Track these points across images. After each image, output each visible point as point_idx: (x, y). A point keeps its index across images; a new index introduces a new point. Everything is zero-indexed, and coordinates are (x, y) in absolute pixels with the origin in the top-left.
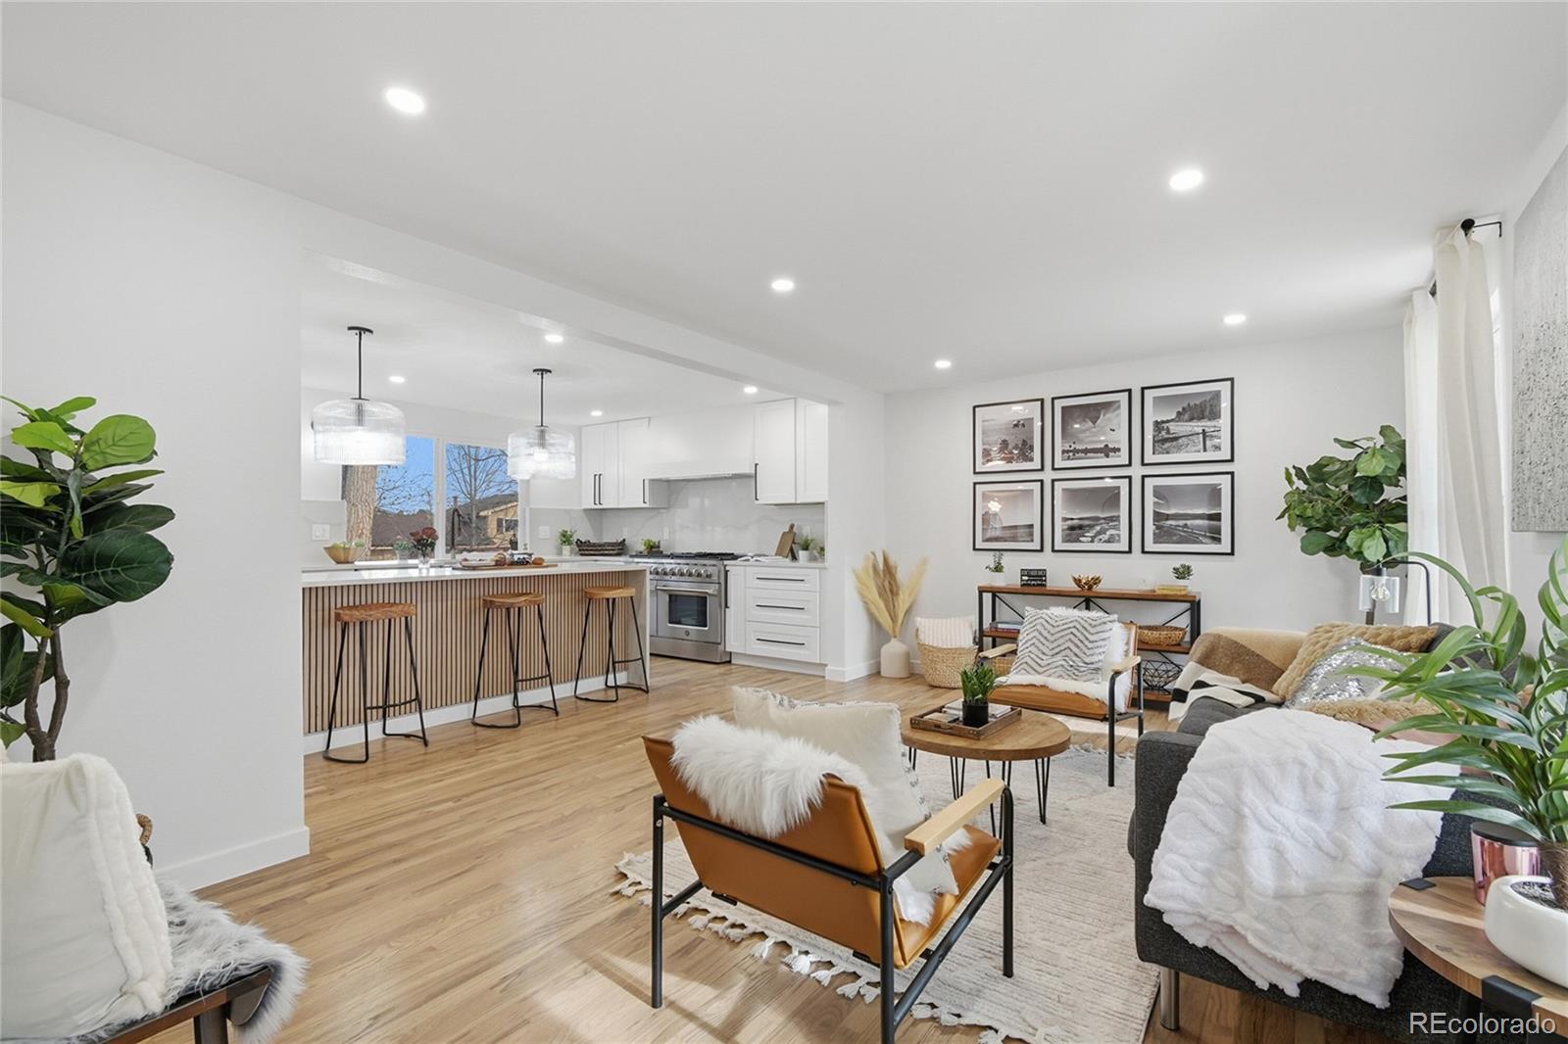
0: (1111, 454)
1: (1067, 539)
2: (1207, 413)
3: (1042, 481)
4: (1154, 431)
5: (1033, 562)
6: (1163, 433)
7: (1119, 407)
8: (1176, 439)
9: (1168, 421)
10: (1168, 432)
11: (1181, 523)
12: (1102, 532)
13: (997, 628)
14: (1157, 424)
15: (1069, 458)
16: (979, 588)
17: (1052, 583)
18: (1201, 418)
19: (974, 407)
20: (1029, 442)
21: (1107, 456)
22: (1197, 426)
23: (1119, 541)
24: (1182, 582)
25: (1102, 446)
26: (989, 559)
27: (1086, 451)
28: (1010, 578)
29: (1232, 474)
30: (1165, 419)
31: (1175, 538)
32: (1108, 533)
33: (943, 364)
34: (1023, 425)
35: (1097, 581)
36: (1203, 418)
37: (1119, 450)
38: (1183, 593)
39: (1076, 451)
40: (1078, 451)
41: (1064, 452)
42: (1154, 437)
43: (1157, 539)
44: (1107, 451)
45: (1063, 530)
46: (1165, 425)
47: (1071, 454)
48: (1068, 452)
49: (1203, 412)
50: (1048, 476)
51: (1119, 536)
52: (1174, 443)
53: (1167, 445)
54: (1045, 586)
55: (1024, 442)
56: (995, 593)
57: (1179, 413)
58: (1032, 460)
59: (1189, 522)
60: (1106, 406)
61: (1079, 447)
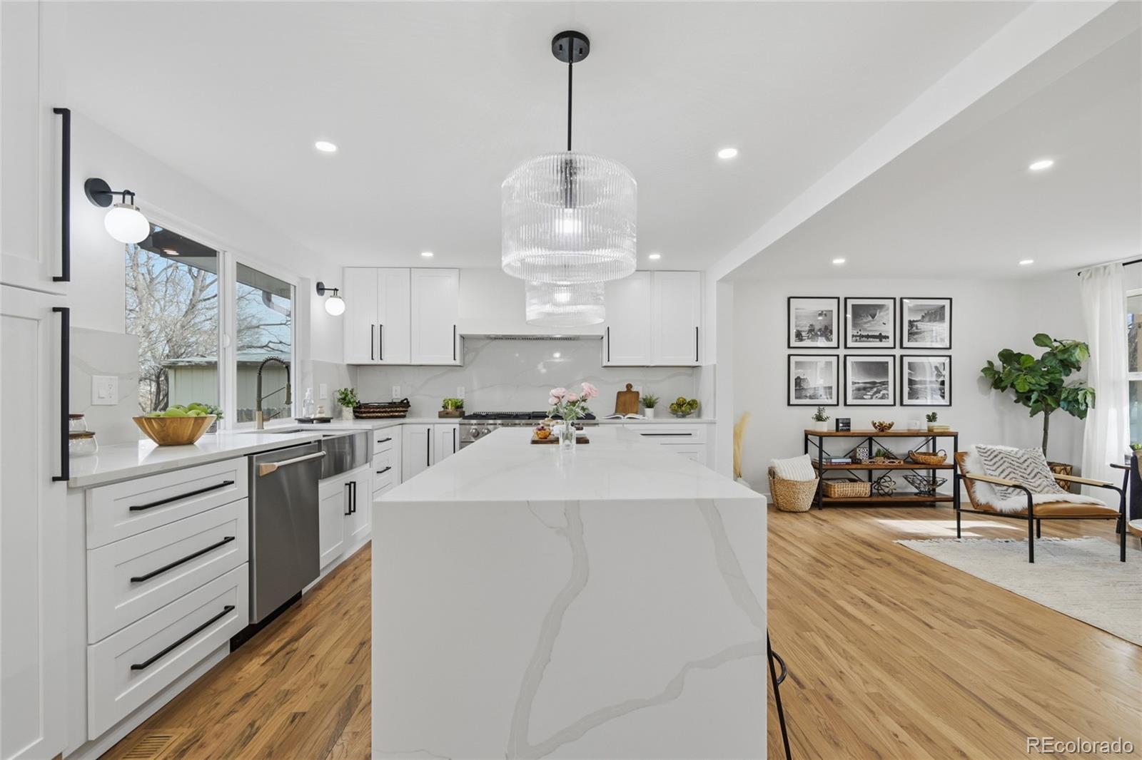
0: (884, 340)
1: (855, 397)
2: (938, 318)
3: (838, 356)
4: (909, 326)
5: (842, 412)
6: (914, 328)
7: (888, 309)
8: (921, 333)
9: (917, 321)
10: (917, 328)
11: (924, 386)
12: (878, 392)
14: (911, 323)
15: (856, 341)
16: (805, 431)
17: (854, 428)
19: (789, 299)
20: (830, 328)
21: (881, 341)
22: (932, 326)
23: (888, 398)
24: (932, 424)
25: (878, 334)
26: (815, 411)
27: (868, 337)
28: (829, 425)
29: (950, 357)
30: (915, 319)
32: (882, 393)
34: (825, 315)
35: (890, 426)
36: (936, 321)
37: (888, 337)
38: (946, 431)
39: (862, 336)
42: (909, 330)
43: (911, 396)
44: (881, 337)
45: (853, 391)
46: (915, 323)
47: (858, 338)
49: (936, 317)
50: (842, 352)
51: (888, 394)
52: (920, 335)
53: (916, 336)
54: (849, 430)
55: (826, 328)
57: (923, 317)
58: (831, 340)
60: (880, 307)
61: (865, 333)
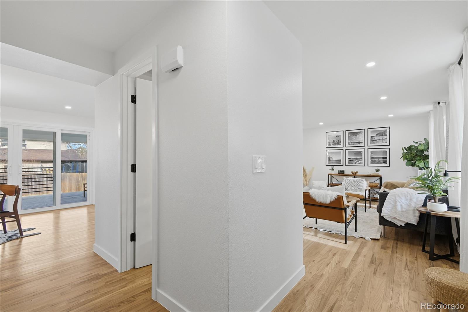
0: (360, 144)
1: (349, 163)
2: (383, 134)
3: (343, 150)
5: (341, 168)
6: (373, 139)
7: (362, 133)
8: (376, 140)
9: (374, 136)
10: (374, 139)
11: (377, 159)
12: (358, 161)
13: (333, 183)
14: (371, 137)
16: (328, 174)
17: (345, 173)
18: (382, 135)
19: (326, 132)
20: (340, 141)
21: (359, 144)
22: (381, 137)
23: (362, 163)
24: (377, 173)
25: (358, 142)
26: (331, 168)
27: (354, 143)
28: (336, 171)
29: (389, 148)
30: (373, 136)
31: (376, 163)
32: (359, 162)
33: (321, 124)
34: (338, 137)
35: (357, 172)
36: (383, 136)
37: (362, 143)
38: (378, 175)
40: (352, 143)
41: (348, 143)
42: (371, 140)
43: (371, 163)
44: (359, 143)
45: (348, 161)
48: (349, 143)
49: (382, 134)
50: (344, 148)
51: (362, 162)
52: (376, 141)
53: (374, 142)
54: (344, 174)
55: (339, 141)
56: (331, 175)
57: (377, 135)
58: (340, 145)
59: (379, 159)
60: (359, 132)
61: (352, 142)
